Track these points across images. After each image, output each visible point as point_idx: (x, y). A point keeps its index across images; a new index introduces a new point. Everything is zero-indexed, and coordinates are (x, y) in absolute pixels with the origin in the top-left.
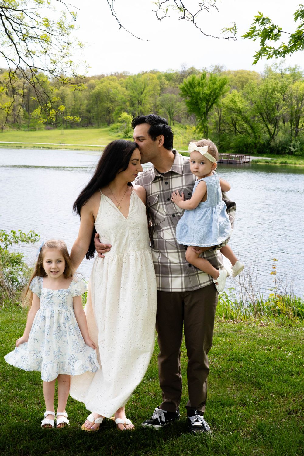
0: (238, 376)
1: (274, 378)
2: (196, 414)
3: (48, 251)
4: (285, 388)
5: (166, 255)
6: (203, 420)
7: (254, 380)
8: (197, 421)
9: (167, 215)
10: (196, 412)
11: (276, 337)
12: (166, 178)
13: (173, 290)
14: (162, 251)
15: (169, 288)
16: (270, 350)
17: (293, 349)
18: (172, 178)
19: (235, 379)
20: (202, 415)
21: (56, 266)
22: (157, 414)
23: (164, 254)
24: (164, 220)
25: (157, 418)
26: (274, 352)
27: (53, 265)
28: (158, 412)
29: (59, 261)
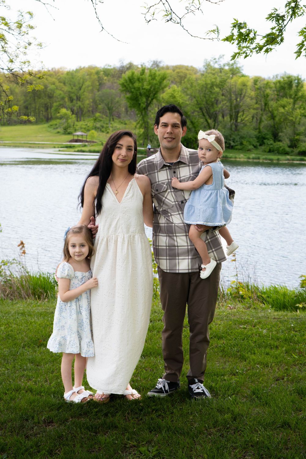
0: (223, 351)
1: (256, 352)
2: (197, 382)
3: (72, 236)
4: (268, 359)
5: (175, 238)
6: (203, 387)
7: (239, 354)
8: (198, 388)
9: (175, 202)
10: (196, 381)
11: (249, 317)
12: (174, 167)
13: (180, 271)
14: (171, 235)
15: (176, 270)
16: (246, 328)
17: (267, 327)
18: (179, 168)
19: (221, 354)
20: (202, 383)
21: (80, 250)
22: (161, 384)
23: (173, 237)
24: (173, 207)
25: (161, 388)
26: (251, 330)
27: (77, 249)
28: (162, 382)
29: (82, 245)
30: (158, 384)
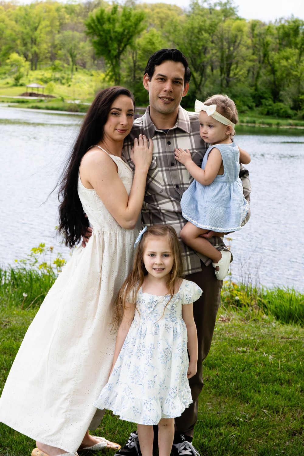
0: (216, 387)
1: (261, 389)
2: (184, 441)
3: (151, 240)
4: (279, 402)
6: (192, 447)
7: (238, 392)
8: (185, 449)
10: (183, 438)
11: (249, 335)
12: (169, 136)
16: (245, 352)
17: (273, 351)
18: (176, 137)
19: (213, 391)
20: (190, 442)
22: (134, 441)
25: (134, 447)
26: (253, 355)
27: (157, 260)
28: (134, 438)
29: (165, 255)
30: (129, 441)
